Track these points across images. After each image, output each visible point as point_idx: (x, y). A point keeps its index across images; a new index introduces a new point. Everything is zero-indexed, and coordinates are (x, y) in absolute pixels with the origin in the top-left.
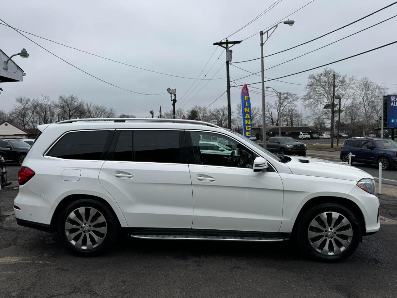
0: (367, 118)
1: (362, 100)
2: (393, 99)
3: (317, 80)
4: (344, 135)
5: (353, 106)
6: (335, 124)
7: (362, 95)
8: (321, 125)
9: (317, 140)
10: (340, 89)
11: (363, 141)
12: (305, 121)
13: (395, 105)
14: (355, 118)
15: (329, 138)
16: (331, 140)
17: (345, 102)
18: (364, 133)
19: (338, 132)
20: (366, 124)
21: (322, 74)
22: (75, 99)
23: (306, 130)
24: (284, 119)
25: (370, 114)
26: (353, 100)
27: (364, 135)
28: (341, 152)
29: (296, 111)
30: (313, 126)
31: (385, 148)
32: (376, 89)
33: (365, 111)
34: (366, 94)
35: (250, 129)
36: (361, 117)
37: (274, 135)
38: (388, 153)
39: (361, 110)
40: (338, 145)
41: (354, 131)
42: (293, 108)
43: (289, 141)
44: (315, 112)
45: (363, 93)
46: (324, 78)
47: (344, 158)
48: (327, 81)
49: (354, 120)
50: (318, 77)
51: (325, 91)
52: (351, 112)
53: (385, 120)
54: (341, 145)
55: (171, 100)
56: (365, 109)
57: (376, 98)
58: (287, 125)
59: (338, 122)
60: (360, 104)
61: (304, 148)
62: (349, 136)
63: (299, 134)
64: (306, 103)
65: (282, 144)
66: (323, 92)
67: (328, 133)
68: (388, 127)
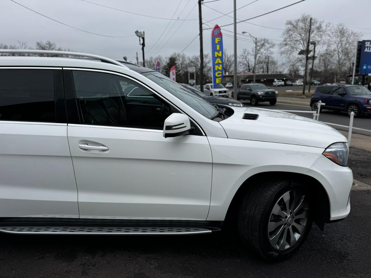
0: (339, 65)
1: (336, 47)
2: (368, 44)
3: (294, 26)
4: (316, 82)
5: (327, 54)
6: (308, 71)
7: (337, 42)
8: (295, 72)
9: (291, 87)
10: (316, 36)
11: (334, 88)
12: (280, 69)
13: (369, 51)
14: (328, 65)
15: (302, 85)
16: (303, 87)
17: (320, 49)
18: (335, 80)
19: (311, 79)
20: (338, 71)
21: (299, 20)
22: (53, 46)
23: (280, 76)
24: (260, 67)
25: (343, 62)
26: (327, 47)
27: (335, 82)
28: (311, 99)
29: (272, 58)
30: (287, 73)
31: (356, 95)
32: (351, 36)
33: (339, 58)
34: (341, 41)
35: (221, 75)
36: (333, 64)
37: (249, 82)
38: (358, 100)
39: (335, 57)
40: (309, 92)
41: (326, 78)
42: (269, 55)
43: (261, 88)
44: (290, 59)
45: (338, 40)
46: (301, 24)
47: (313, 105)
48: (304, 27)
49: (327, 67)
50: (296, 23)
51: (301, 37)
52: (325, 59)
53: (357, 66)
54: (312, 91)
55: (140, 44)
56: (339, 56)
57: (350, 45)
58: (263, 72)
59: (312, 69)
60: (334, 52)
61: (275, 95)
62: (321, 83)
63: (273, 81)
64: (282, 50)
65: (254, 91)
66: (299, 38)
67: (301, 80)
68: (359, 73)
